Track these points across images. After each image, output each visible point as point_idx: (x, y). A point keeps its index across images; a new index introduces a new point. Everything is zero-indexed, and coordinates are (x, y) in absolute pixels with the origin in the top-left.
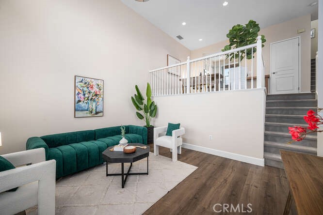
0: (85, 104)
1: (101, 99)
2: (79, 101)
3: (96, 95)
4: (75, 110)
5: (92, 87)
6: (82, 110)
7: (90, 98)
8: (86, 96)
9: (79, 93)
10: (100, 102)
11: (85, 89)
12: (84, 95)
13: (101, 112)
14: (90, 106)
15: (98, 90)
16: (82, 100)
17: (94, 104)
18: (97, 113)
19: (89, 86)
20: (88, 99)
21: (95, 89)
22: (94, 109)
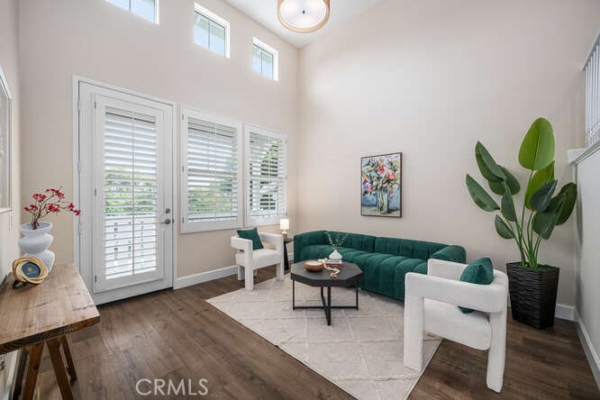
0: (372, 197)
1: (396, 186)
2: (366, 192)
3: (389, 181)
4: (362, 205)
5: (382, 170)
6: (369, 206)
7: (379, 187)
8: (375, 184)
9: (366, 181)
10: (396, 193)
11: (373, 174)
12: (372, 183)
13: (396, 210)
14: (380, 199)
15: (391, 172)
16: (369, 190)
17: (385, 196)
18: (390, 211)
19: (377, 167)
20: (376, 189)
21: (388, 171)
22: (386, 204)
